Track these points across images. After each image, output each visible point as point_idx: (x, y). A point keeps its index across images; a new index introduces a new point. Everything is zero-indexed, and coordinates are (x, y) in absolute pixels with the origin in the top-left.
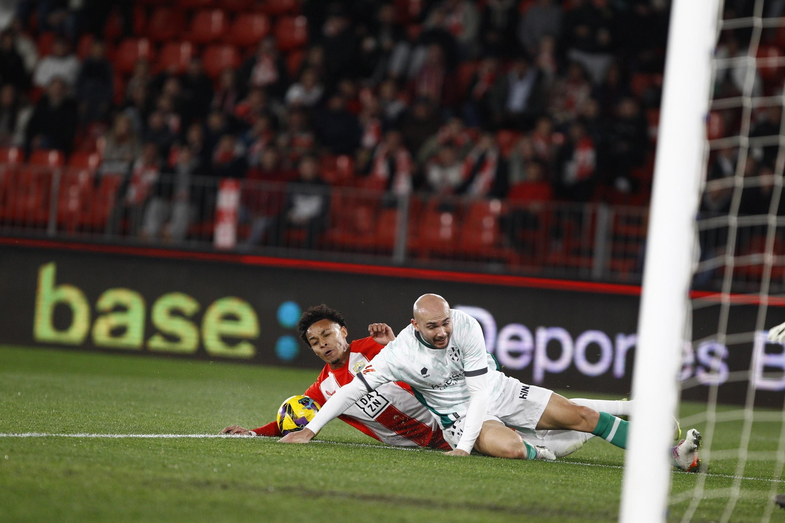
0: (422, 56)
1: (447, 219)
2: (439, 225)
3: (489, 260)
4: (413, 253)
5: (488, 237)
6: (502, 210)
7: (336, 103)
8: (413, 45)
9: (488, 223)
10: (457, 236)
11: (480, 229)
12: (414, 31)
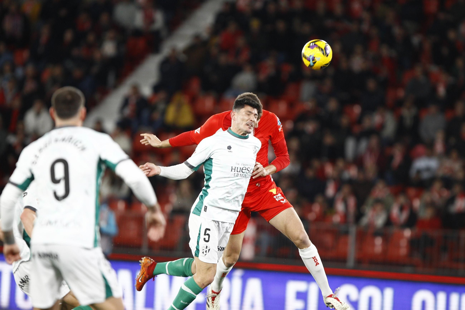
0: (363, 145)
1: (379, 241)
2: (373, 245)
3: (404, 265)
4: (359, 261)
5: (403, 251)
6: (412, 236)
7: (310, 173)
8: (358, 138)
9: (403, 243)
10: (385, 251)
11: (398, 247)
12: (357, 129)
